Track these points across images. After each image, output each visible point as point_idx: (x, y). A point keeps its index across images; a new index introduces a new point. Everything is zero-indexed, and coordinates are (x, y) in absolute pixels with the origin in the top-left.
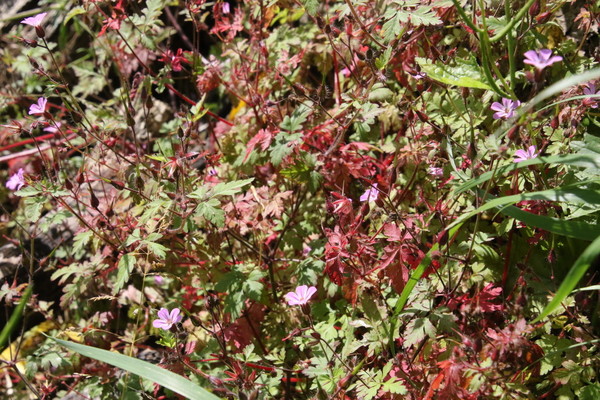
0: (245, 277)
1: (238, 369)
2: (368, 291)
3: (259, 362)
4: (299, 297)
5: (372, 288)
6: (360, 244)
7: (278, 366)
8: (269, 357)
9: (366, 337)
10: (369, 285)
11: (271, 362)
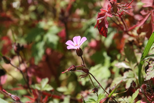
0: (45, 31)
1: (35, 95)
2: (131, 43)
3: (51, 91)
4: (75, 44)
5: (133, 41)
6: (120, 8)
7: (66, 96)
8: (61, 89)
9: (126, 74)
10: (131, 39)
11: (62, 93)
